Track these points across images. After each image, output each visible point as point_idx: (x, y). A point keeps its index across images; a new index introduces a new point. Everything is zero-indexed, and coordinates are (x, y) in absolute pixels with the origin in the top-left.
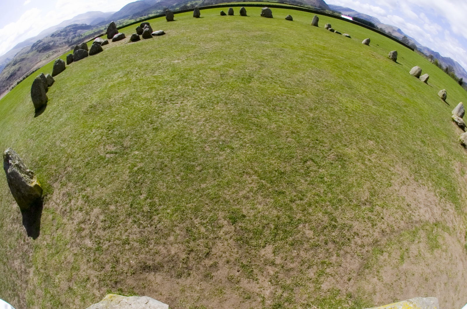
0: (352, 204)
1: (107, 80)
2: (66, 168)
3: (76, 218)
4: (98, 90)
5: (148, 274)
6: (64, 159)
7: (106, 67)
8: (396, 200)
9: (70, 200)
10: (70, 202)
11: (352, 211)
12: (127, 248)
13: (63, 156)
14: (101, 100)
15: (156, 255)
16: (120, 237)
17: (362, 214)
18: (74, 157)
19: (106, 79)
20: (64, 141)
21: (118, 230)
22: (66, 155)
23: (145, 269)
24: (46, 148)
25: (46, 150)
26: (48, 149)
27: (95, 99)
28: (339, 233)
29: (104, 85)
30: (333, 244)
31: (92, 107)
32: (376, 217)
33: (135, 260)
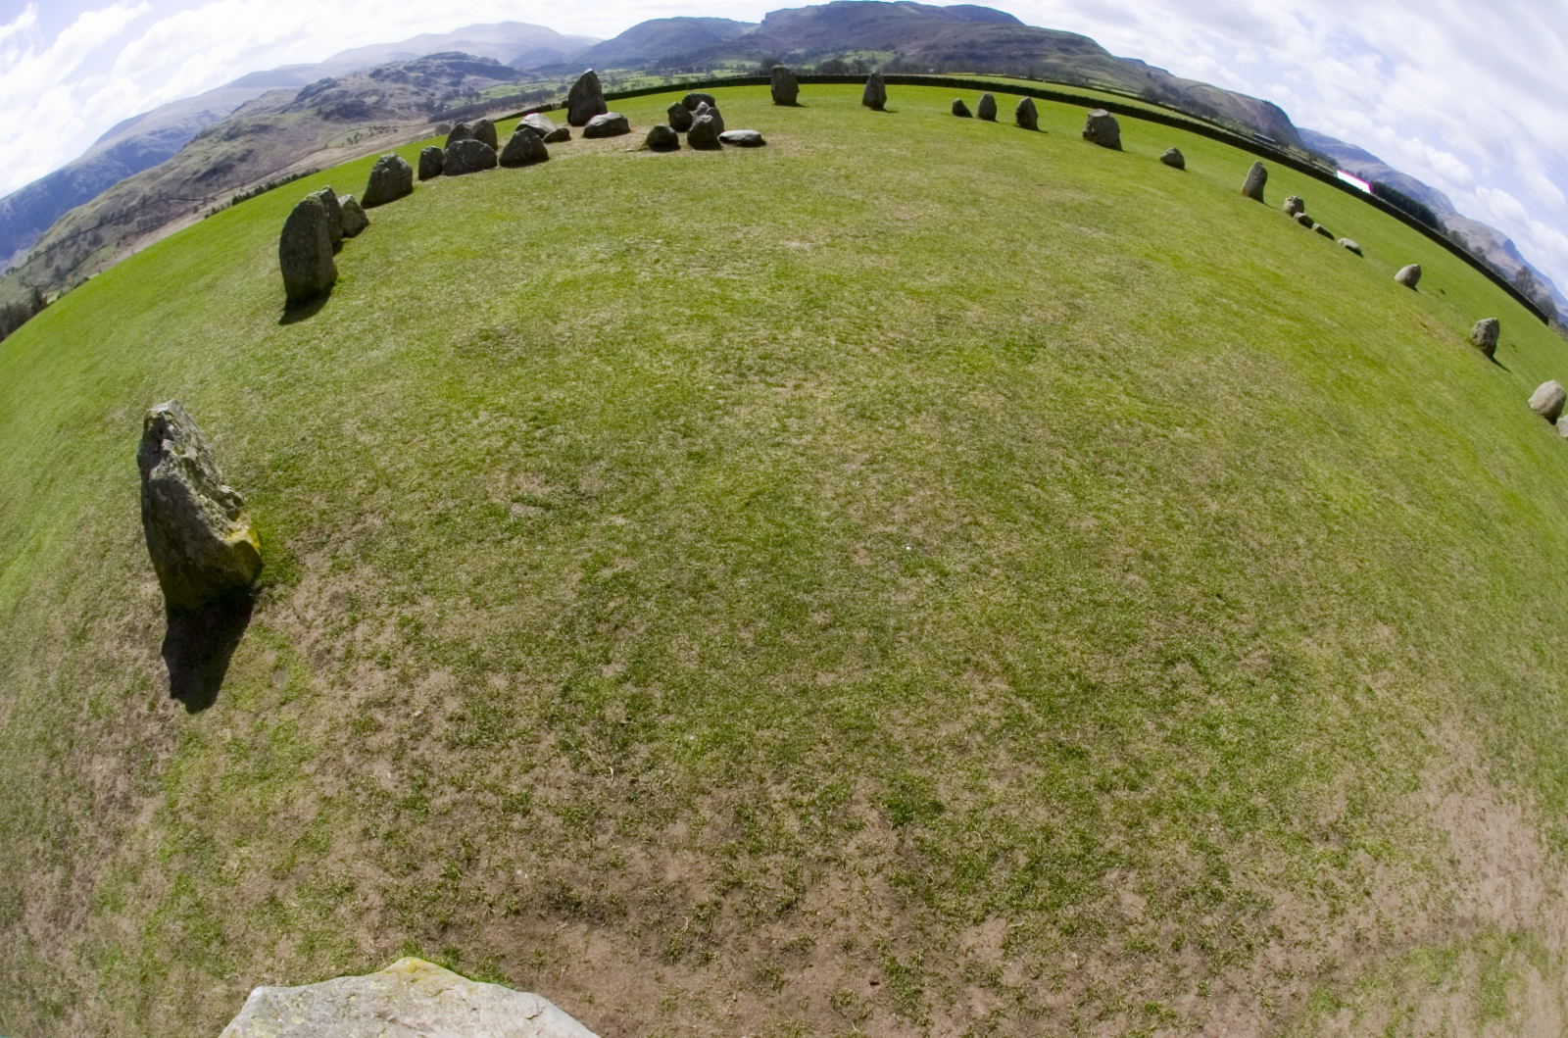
0: (1288, 830)
1: (553, 261)
2: (360, 515)
3: (360, 684)
4: (518, 286)
5: (565, 924)
6: (362, 483)
7: (555, 216)
8: (1421, 839)
9: (354, 622)
10: (352, 630)
11: (1282, 854)
12: (515, 825)
13: (361, 475)
14: (524, 320)
15: (613, 872)
16: (503, 783)
17: (1310, 870)
18: (396, 486)
19: (549, 256)
20: (373, 425)
21: (501, 759)
22: (371, 474)
23: (558, 909)
24: (303, 433)
25: (303, 439)
26: (309, 439)
27: (503, 314)
28: (1226, 922)
29: (539, 273)
30: (1198, 954)
31: (487, 338)
32: (1349, 888)
33: (534, 870)
